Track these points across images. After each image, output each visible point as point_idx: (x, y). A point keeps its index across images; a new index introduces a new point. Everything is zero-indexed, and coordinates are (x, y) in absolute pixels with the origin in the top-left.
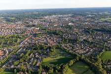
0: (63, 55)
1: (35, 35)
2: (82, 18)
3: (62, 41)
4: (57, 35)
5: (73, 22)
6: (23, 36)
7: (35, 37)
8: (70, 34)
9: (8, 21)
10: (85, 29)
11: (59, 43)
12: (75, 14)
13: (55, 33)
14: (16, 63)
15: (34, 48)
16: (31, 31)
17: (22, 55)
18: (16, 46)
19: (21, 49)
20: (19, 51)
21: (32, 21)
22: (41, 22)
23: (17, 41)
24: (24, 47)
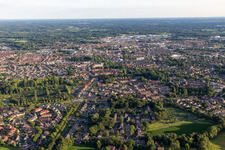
0: (186, 118)
1: (103, 79)
2: (201, 43)
3: (172, 91)
4: (155, 78)
5: (181, 52)
6: (76, 81)
7: (104, 82)
8: (186, 78)
10: (215, 66)
11: (168, 96)
12: (179, 33)
13: (148, 75)
14: (94, 130)
15: (115, 103)
16: (87, 70)
17: (96, 116)
18: (69, 101)
19: (86, 106)
20: (83, 109)
21: (77, 49)
22: (101, 52)
23: (66, 91)
24: (90, 104)
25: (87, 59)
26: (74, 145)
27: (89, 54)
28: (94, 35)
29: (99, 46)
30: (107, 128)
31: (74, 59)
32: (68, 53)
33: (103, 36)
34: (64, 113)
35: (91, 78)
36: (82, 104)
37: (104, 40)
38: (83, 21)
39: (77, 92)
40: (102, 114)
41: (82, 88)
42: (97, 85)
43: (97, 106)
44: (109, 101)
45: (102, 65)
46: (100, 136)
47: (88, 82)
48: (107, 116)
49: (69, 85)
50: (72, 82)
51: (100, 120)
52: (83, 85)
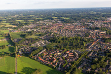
1: (104, 40)
6: (89, 40)
7: (104, 42)
9: (63, 21)
14: (93, 67)
15: (108, 54)
16: (96, 34)
17: (96, 59)
18: (84, 50)
19: (92, 53)
20: (90, 55)
21: (93, 23)
22: (106, 25)
23: (83, 44)
24: (95, 52)
25: (97, 28)
26: (82, 72)
27: (99, 26)
28: (104, 16)
29: (105, 22)
30: (101, 67)
31: (90, 28)
32: (88, 25)
33: (109, 17)
34: (80, 56)
35: (97, 39)
36: (90, 52)
37: (109, 19)
38: (99, 8)
39: (89, 45)
40: (100, 59)
41: (91, 44)
42: (100, 43)
43: (98, 54)
44: (105, 52)
45: (105, 32)
46: (96, 71)
47: (95, 41)
48: (103, 60)
49: (85, 41)
50: (87, 40)
51: (98, 62)
52: (92, 42)
